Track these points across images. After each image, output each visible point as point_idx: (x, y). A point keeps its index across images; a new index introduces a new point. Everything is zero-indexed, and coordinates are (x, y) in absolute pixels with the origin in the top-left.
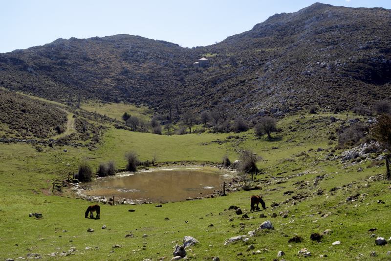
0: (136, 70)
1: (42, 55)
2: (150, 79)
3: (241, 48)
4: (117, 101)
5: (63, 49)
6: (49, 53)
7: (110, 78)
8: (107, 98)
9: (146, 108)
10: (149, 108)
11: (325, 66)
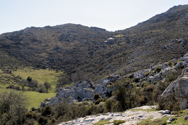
0: (65, 47)
1: (7, 38)
2: (72, 53)
3: (142, 30)
4: (44, 68)
5: (22, 34)
6: (13, 37)
7: (46, 52)
8: (39, 66)
9: (62, 73)
10: (64, 73)
11: (180, 42)
